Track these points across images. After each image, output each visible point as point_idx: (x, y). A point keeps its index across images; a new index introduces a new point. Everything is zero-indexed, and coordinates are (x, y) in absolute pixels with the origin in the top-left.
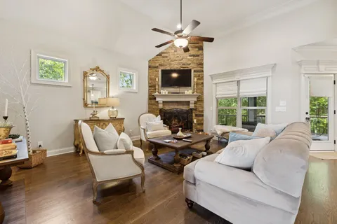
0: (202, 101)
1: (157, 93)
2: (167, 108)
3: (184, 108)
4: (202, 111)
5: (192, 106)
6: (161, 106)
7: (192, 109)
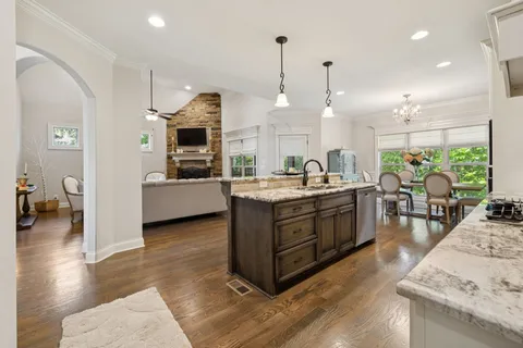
0: (220, 159)
1: (173, 152)
2: (185, 166)
3: (202, 167)
4: (221, 170)
5: (209, 165)
6: (178, 165)
7: (209, 168)
